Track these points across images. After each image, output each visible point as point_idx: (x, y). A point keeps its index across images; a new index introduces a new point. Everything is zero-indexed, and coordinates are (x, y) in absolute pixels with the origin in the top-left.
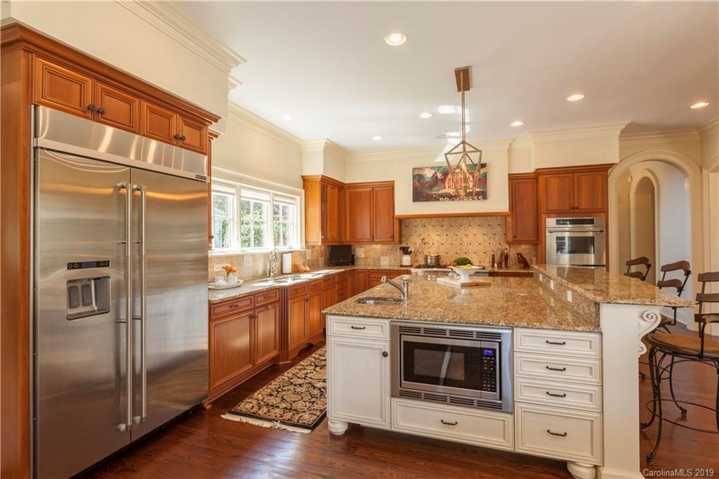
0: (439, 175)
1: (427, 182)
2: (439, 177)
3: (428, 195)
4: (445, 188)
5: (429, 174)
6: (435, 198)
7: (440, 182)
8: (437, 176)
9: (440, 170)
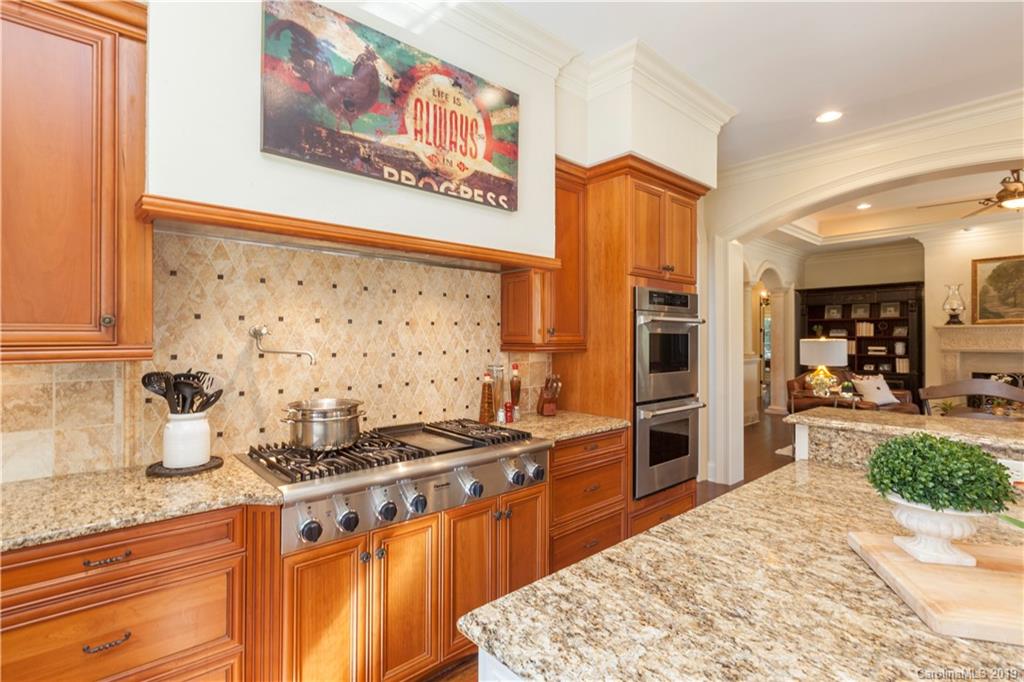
0: (384, 72)
1: (337, 81)
2: (383, 79)
3: (334, 136)
4: (403, 131)
5: (343, 49)
6: (366, 160)
7: (384, 100)
8: (374, 74)
9: (389, 53)
